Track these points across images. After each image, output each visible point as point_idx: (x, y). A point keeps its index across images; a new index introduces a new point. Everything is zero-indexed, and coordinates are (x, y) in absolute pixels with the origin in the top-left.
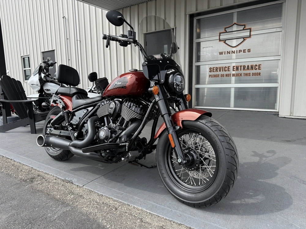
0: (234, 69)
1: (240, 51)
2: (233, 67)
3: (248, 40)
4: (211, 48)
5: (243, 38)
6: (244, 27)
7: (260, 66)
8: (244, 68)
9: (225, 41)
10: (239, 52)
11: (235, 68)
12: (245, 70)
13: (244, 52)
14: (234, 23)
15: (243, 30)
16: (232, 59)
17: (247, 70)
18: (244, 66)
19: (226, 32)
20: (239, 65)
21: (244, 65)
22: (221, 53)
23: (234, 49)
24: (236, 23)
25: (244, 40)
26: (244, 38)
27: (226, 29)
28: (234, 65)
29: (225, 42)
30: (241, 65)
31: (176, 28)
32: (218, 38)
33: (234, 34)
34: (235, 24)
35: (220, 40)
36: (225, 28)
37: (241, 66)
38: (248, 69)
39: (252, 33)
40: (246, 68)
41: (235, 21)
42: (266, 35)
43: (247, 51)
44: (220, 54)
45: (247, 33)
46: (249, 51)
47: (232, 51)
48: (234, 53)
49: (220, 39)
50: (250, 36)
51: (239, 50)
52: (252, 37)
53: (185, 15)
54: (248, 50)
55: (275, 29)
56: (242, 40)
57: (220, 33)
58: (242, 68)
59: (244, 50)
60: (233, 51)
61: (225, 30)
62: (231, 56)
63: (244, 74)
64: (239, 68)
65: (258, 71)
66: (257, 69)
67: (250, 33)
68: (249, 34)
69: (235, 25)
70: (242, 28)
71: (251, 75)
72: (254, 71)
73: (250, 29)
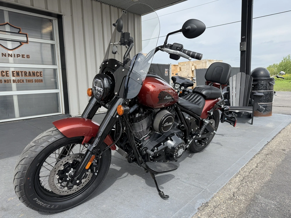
0: (14, 75)
1: (18, 56)
2: (13, 72)
3: (24, 45)
5: (20, 42)
6: (19, 30)
8: (25, 74)
10: (18, 57)
11: (14, 73)
12: (27, 76)
13: (22, 57)
15: (19, 33)
16: (9, 63)
17: (29, 76)
18: (25, 72)
20: (19, 70)
21: (25, 71)
23: (10, 52)
24: (9, 23)
25: (21, 44)
26: (21, 43)
28: (13, 70)
30: (22, 71)
33: (7, 34)
34: (7, 24)
37: (22, 72)
38: (30, 75)
40: (27, 74)
41: (7, 20)
43: (25, 56)
46: (28, 56)
47: (9, 54)
48: (11, 56)
50: (27, 42)
51: (18, 55)
54: (27, 55)
56: (19, 44)
59: (22, 55)
62: (8, 60)
63: (26, 80)
64: (20, 73)
65: (39, 78)
66: (38, 75)
68: (26, 40)
69: (7, 25)
70: (17, 31)
71: (34, 81)
72: (36, 78)
73: (26, 35)
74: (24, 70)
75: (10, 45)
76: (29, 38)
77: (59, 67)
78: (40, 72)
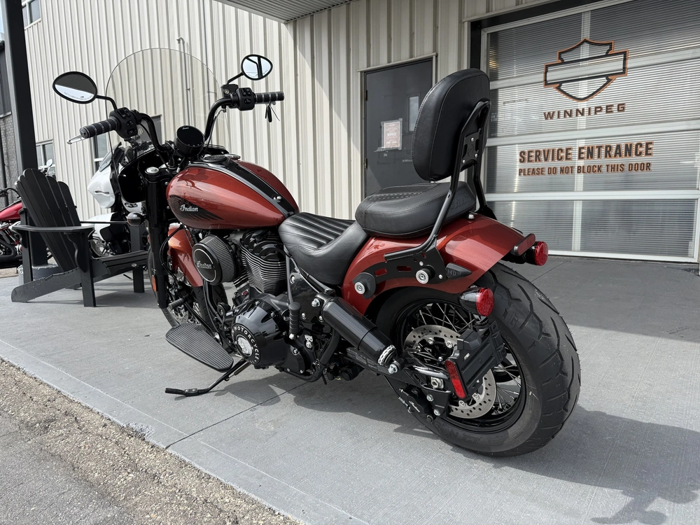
0: (583, 156)
1: (598, 109)
2: (580, 149)
3: (618, 81)
4: (523, 104)
5: (607, 76)
6: (608, 47)
7: (650, 146)
8: (608, 153)
9: (558, 85)
10: (596, 112)
11: (583, 151)
12: (610, 156)
13: (607, 112)
14: (582, 40)
15: (607, 55)
16: (576, 130)
17: (615, 156)
18: (607, 147)
19: (563, 63)
20: (595, 143)
21: (608, 144)
22: (549, 116)
23: (582, 105)
24: (588, 39)
25: (609, 81)
26: (609, 77)
27: (563, 56)
28: (582, 143)
29: (559, 88)
30: (600, 144)
31: (437, 56)
32: (542, 79)
33: (582, 66)
34: (585, 41)
35: (547, 83)
36: (560, 53)
37: (599, 147)
38: (618, 153)
39: (630, 64)
40: (613, 153)
41: (586, 34)
42: (666, 68)
43: (615, 109)
44: (546, 118)
45: (615, 64)
46: (621, 108)
47: (578, 110)
48: (582, 114)
49: (546, 80)
50: (624, 71)
51: (596, 108)
52: (629, 73)
53: (461, 23)
54: (619, 105)
55: (691, 51)
56: (604, 80)
57: (547, 67)
58: (603, 150)
59: (607, 106)
60: (581, 110)
61: (560, 58)
62: (576, 123)
63: (608, 166)
64: (596, 151)
65: (643, 159)
66: (641, 153)
67: (625, 63)
68: (621, 67)
69: (586, 44)
70: (603, 51)
71: (626, 168)
72: (634, 159)
73: (625, 53)
74: (604, 142)
75: (583, 89)
76: (629, 61)
78: (647, 144)
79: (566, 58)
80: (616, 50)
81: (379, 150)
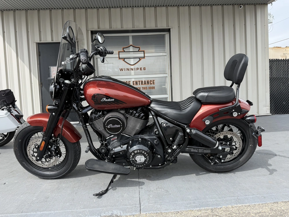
0: (134, 84)
1: (138, 69)
2: (133, 82)
3: (142, 60)
4: (112, 65)
5: (139, 58)
6: (138, 49)
7: (154, 81)
8: (142, 83)
9: (124, 59)
10: (137, 70)
11: (134, 82)
12: (143, 84)
13: (140, 70)
14: (130, 45)
15: (138, 51)
16: (131, 75)
17: (144, 84)
18: (141, 81)
19: (124, 52)
20: (138, 80)
21: (142, 80)
22: (121, 70)
23: (132, 67)
24: (132, 45)
25: (140, 60)
26: (140, 58)
27: (124, 49)
28: (133, 80)
29: (124, 60)
30: (139, 80)
31: (78, 42)
32: (118, 56)
33: (131, 54)
34: (131, 45)
35: (120, 58)
36: (123, 48)
37: (139, 81)
38: (145, 83)
39: (146, 55)
40: (143, 83)
41: (131, 43)
42: (156, 58)
43: (143, 69)
44: (121, 71)
45: (141, 55)
46: (144, 69)
47: (131, 69)
48: (133, 70)
49: (119, 57)
50: (144, 57)
51: (137, 68)
52: (145, 57)
53: (87, 31)
54: (144, 68)
55: (162, 53)
56: (138, 59)
57: (119, 52)
58: (140, 82)
59: (140, 68)
60: (132, 68)
61: (123, 50)
62: (131, 73)
63: (142, 87)
64: (138, 82)
65: (152, 85)
66: (152, 83)
67: (144, 55)
68: (143, 56)
69: (131, 46)
70: (137, 50)
71: (148, 88)
72: (150, 85)
73: (144, 51)
74: (140, 80)
75: (132, 62)
76: (145, 54)
77: (169, 75)
78: (153, 81)
79: (126, 50)
80: (141, 50)
81: (49, 78)
